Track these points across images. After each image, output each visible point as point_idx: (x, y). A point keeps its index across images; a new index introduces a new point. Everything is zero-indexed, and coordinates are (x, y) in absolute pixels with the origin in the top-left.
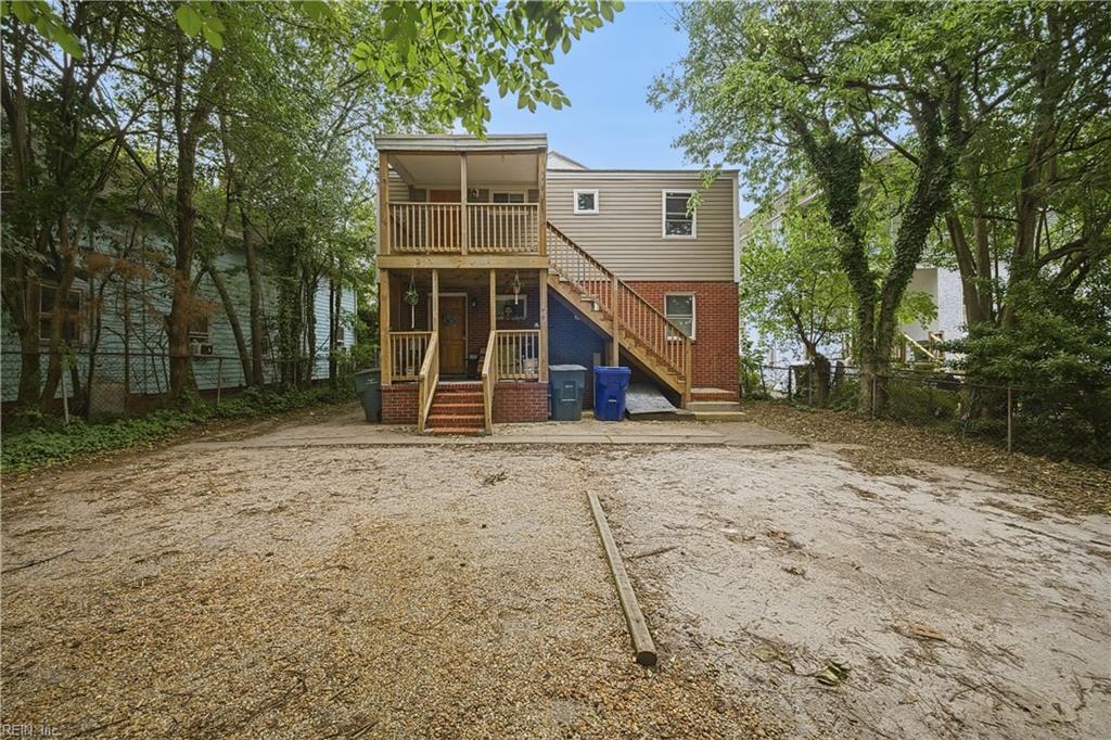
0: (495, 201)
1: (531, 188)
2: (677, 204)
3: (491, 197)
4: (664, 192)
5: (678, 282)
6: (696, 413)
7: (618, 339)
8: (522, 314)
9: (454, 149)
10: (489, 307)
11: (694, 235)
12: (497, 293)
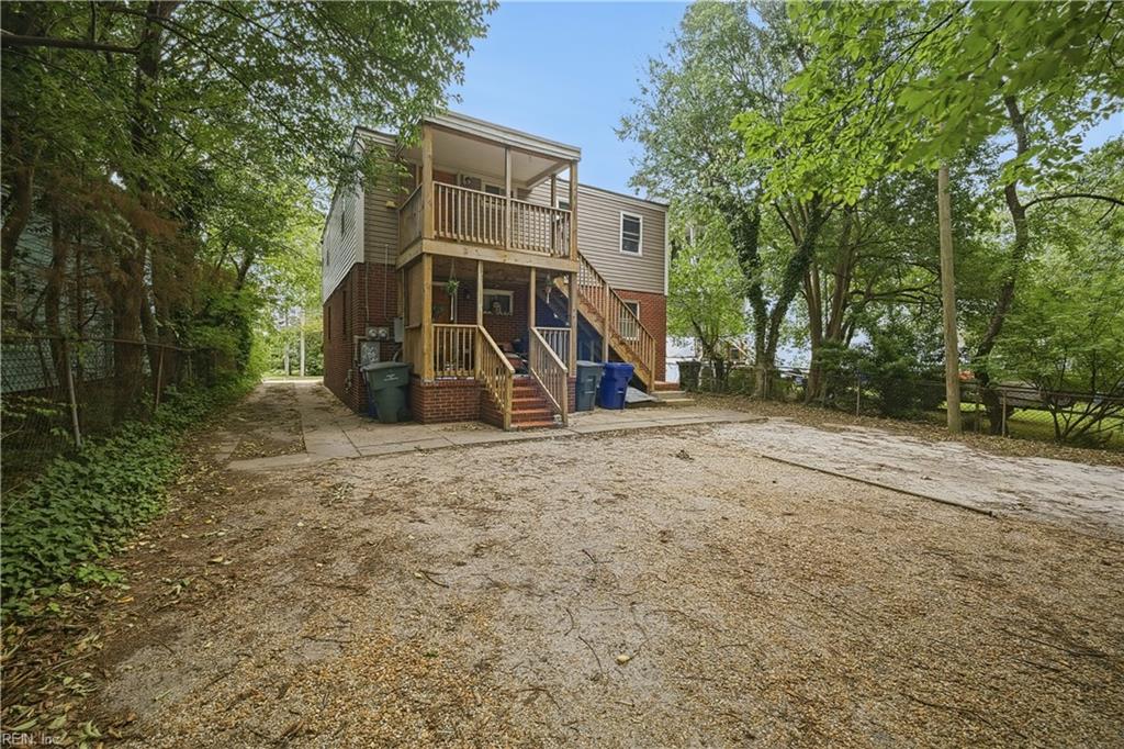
0: (487, 191)
1: (523, 187)
2: (631, 225)
3: (483, 187)
4: (622, 213)
5: (628, 291)
6: (668, 401)
7: (609, 340)
8: (508, 310)
9: (502, 141)
10: (476, 298)
11: (640, 253)
12: (484, 287)
